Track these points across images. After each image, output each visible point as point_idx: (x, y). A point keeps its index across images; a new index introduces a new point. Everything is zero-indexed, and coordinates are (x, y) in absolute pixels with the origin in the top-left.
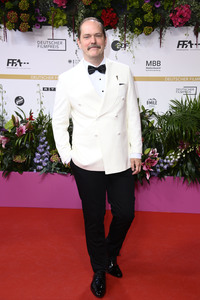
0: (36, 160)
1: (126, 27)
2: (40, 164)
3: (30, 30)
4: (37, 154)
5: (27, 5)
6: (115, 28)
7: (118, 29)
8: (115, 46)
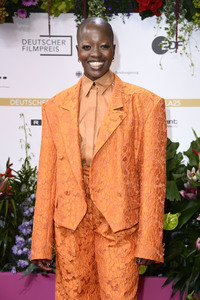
0: (16, 250)
1: (177, 12)
2: (24, 256)
3: (9, 20)
4: (19, 239)
6: (159, 15)
7: (163, 16)
8: (158, 46)
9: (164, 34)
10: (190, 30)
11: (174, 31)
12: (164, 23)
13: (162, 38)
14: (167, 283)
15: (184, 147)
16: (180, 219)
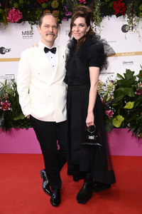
1: (132, 13)
3: (60, 22)
5: (57, 4)
6: (124, 15)
7: (126, 15)
8: (124, 29)
9: (127, 23)
10: (138, 21)
11: (131, 22)
12: (126, 19)
13: (126, 25)
14: (130, 130)
15: (137, 73)
16: (135, 104)
